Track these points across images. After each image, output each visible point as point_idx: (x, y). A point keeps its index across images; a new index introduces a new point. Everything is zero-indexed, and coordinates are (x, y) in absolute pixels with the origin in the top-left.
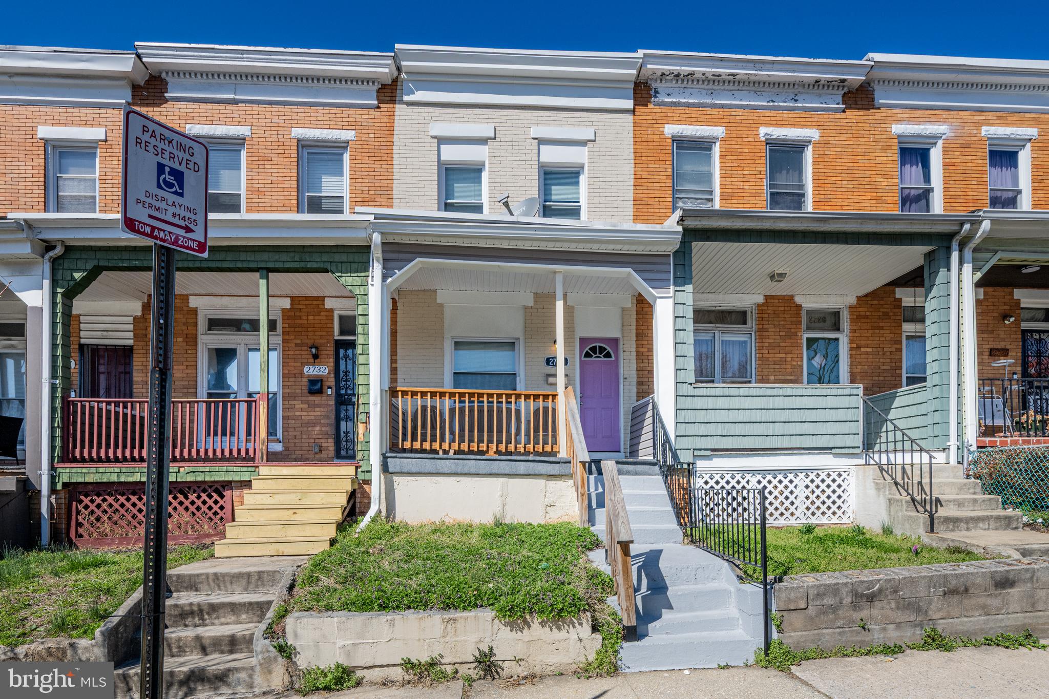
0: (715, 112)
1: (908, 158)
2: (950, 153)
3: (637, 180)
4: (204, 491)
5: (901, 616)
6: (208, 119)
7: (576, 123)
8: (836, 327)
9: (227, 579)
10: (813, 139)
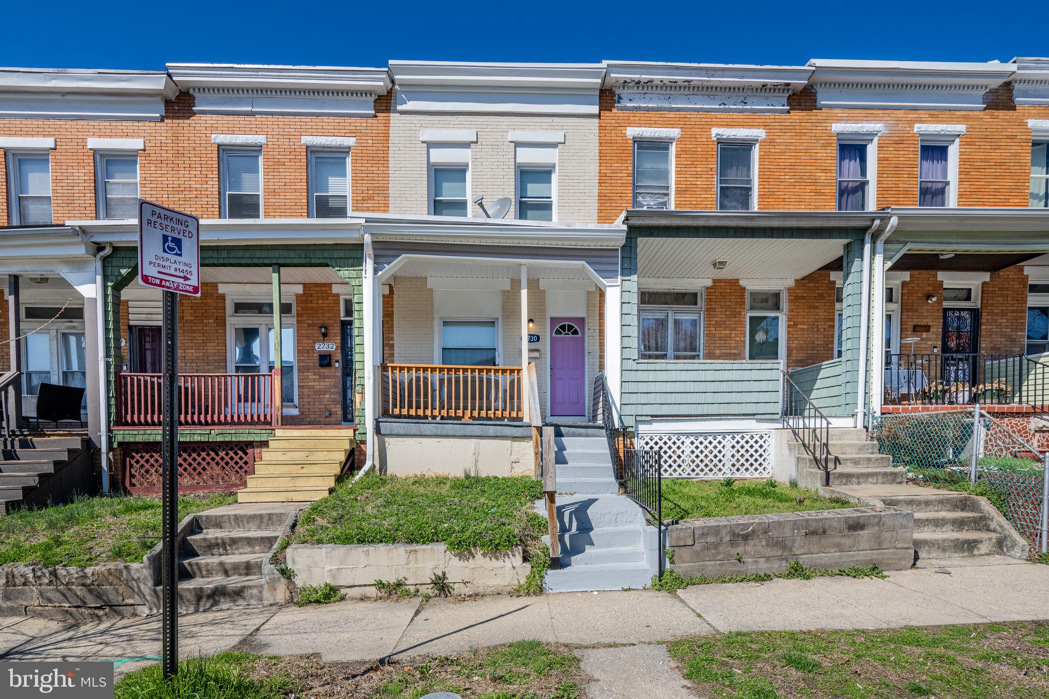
0: (672, 115)
1: (847, 154)
2: (884, 149)
3: (602, 178)
4: (231, 449)
5: (769, 552)
6: (230, 129)
7: (548, 127)
8: (777, 307)
9: (245, 520)
10: (760, 139)
